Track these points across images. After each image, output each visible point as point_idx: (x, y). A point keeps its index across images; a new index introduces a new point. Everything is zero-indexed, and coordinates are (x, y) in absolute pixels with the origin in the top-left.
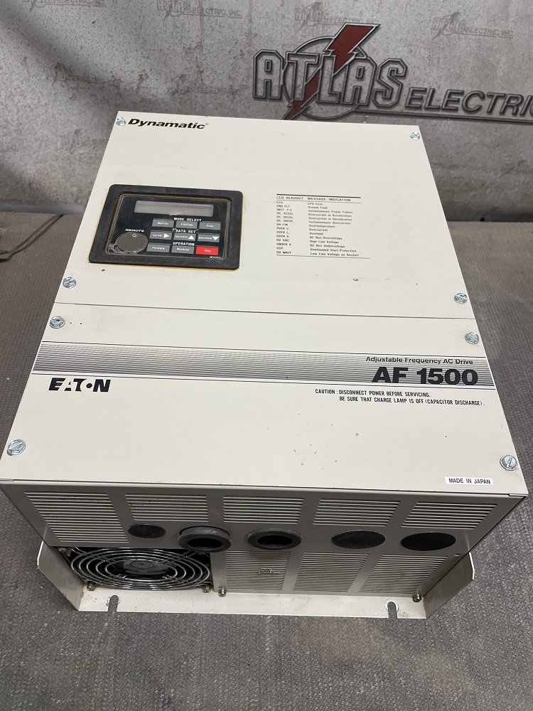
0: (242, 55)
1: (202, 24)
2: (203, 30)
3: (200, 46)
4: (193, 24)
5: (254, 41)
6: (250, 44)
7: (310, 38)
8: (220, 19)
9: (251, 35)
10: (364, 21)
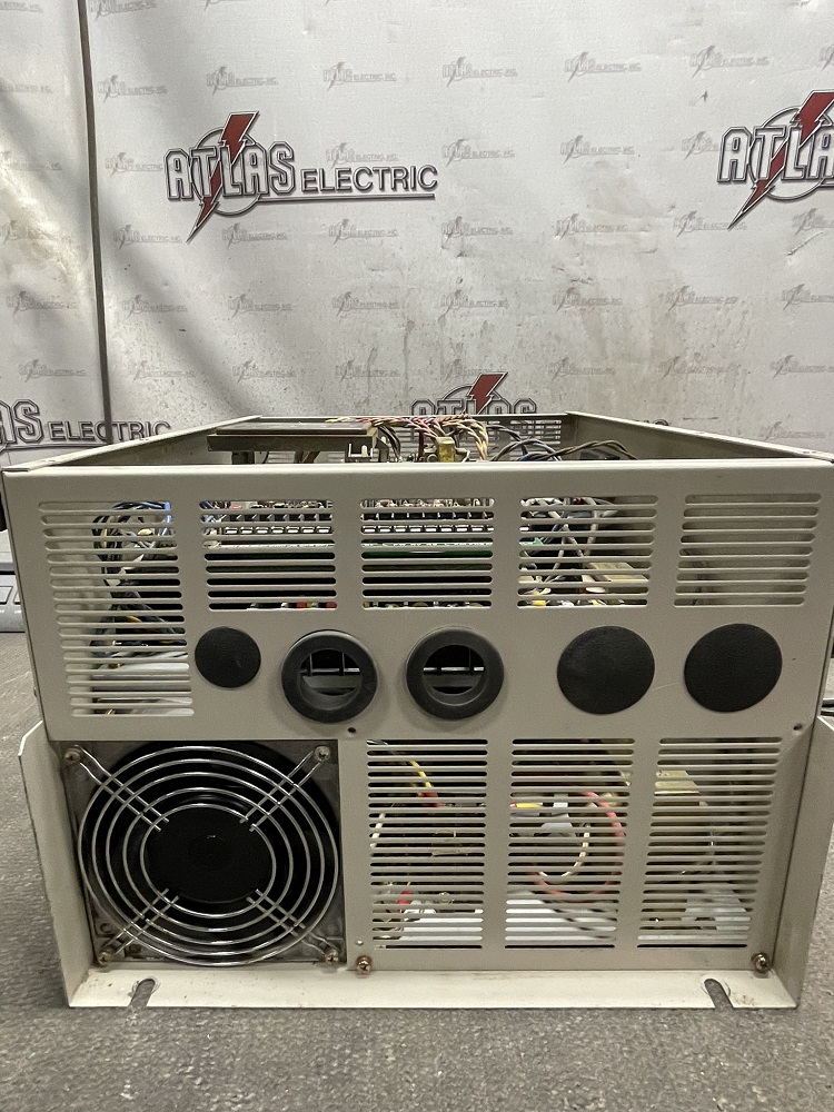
0: (401, 405)
1: (369, 382)
2: (370, 387)
3: (367, 401)
4: (361, 383)
5: (410, 393)
6: (406, 396)
7: (454, 387)
8: (383, 379)
9: (407, 389)
10: (494, 371)
